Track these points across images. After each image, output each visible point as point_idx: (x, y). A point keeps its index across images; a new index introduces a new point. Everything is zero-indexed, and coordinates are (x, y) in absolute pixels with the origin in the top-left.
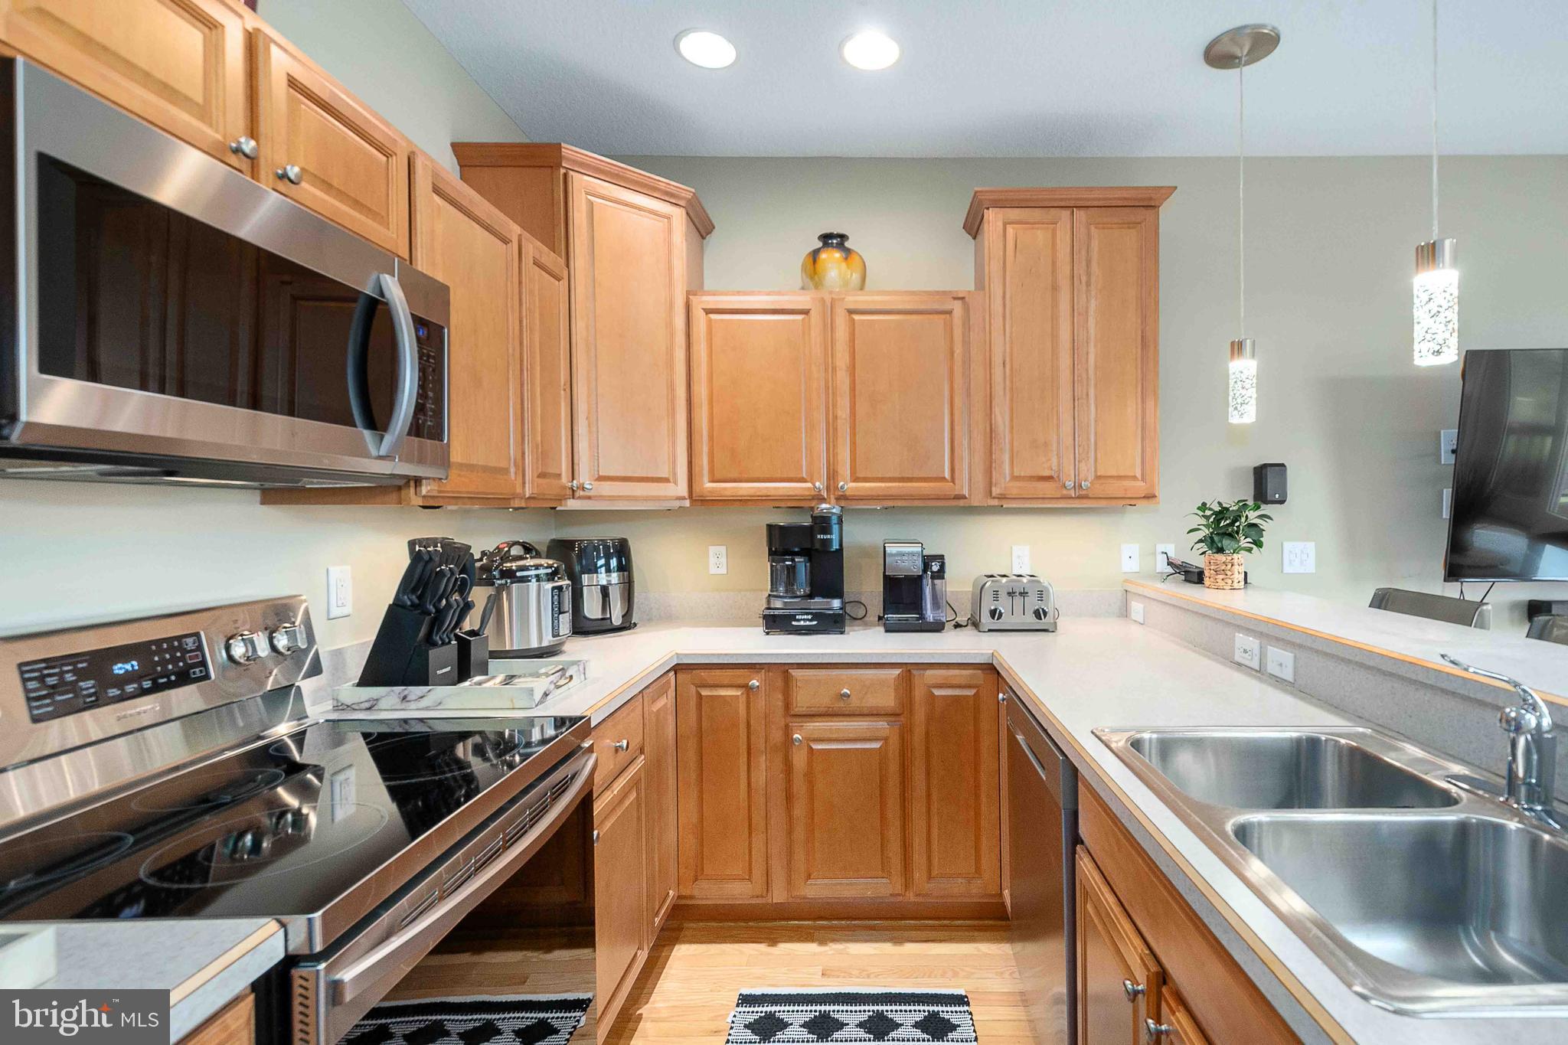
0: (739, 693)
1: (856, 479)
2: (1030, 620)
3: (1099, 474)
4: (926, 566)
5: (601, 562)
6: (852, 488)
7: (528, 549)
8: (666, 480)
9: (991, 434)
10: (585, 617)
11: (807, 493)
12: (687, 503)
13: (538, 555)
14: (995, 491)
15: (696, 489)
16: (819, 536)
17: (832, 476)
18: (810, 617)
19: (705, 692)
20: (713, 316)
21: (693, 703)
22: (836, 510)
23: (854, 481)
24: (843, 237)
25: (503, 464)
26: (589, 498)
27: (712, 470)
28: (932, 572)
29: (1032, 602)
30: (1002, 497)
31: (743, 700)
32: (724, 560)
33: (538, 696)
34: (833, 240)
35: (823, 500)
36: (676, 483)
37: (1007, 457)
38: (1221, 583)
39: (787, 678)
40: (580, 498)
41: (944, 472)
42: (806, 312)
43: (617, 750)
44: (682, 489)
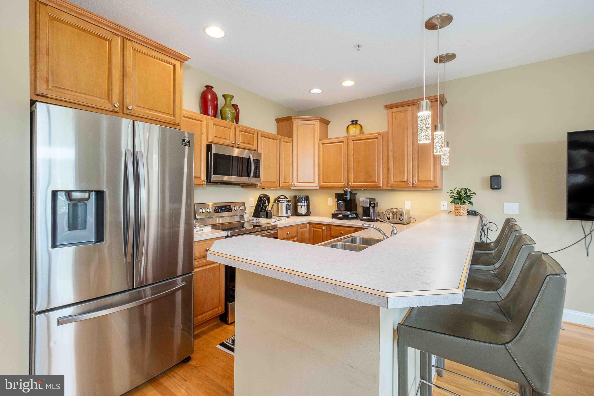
0: (321, 230)
1: (354, 182)
2: (398, 221)
3: (419, 180)
4: (370, 204)
5: (303, 201)
6: (353, 185)
7: (285, 197)
8: (313, 183)
9: (388, 169)
10: (298, 212)
11: (343, 186)
12: (318, 188)
13: (287, 198)
14: (389, 185)
15: (320, 185)
16: (344, 196)
17: (349, 181)
18: (341, 215)
19: (315, 229)
20: (324, 145)
21: (312, 231)
22: (349, 190)
23: (354, 183)
24: (357, 121)
25: (275, 181)
26: (296, 187)
27: (323, 181)
28: (372, 206)
29: (399, 216)
30: (391, 187)
31: (321, 232)
32: (331, 202)
33: (273, 221)
34: (355, 122)
35: (347, 187)
36: (315, 183)
37: (392, 175)
38: (457, 214)
39: (330, 228)
40: (294, 187)
41: (375, 179)
42: (343, 142)
43: (287, 234)
44: (316, 184)
